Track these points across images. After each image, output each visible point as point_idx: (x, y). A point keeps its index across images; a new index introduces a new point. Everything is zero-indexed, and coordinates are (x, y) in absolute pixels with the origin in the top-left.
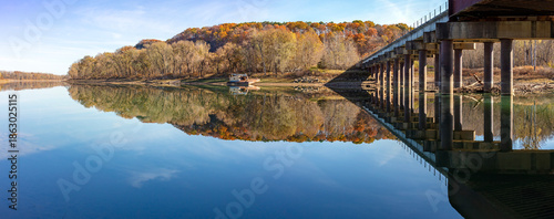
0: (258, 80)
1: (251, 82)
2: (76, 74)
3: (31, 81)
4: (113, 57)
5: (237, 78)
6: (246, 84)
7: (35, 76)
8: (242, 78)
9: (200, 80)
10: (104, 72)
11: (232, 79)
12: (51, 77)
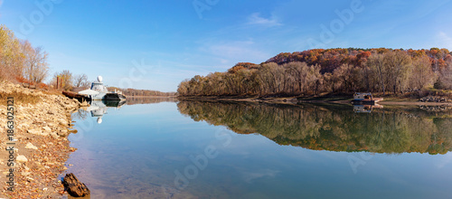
0: (382, 99)
1: (377, 100)
2: (185, 91)
3: (142, 97)
4: (225, 77)
5: (361, 96)
6: (372, 103)
7: (145, 93)
8: (366, 97)
9: (317, 98)
10: (216, 90)
11: (356, 97)
12: (158, 94)
